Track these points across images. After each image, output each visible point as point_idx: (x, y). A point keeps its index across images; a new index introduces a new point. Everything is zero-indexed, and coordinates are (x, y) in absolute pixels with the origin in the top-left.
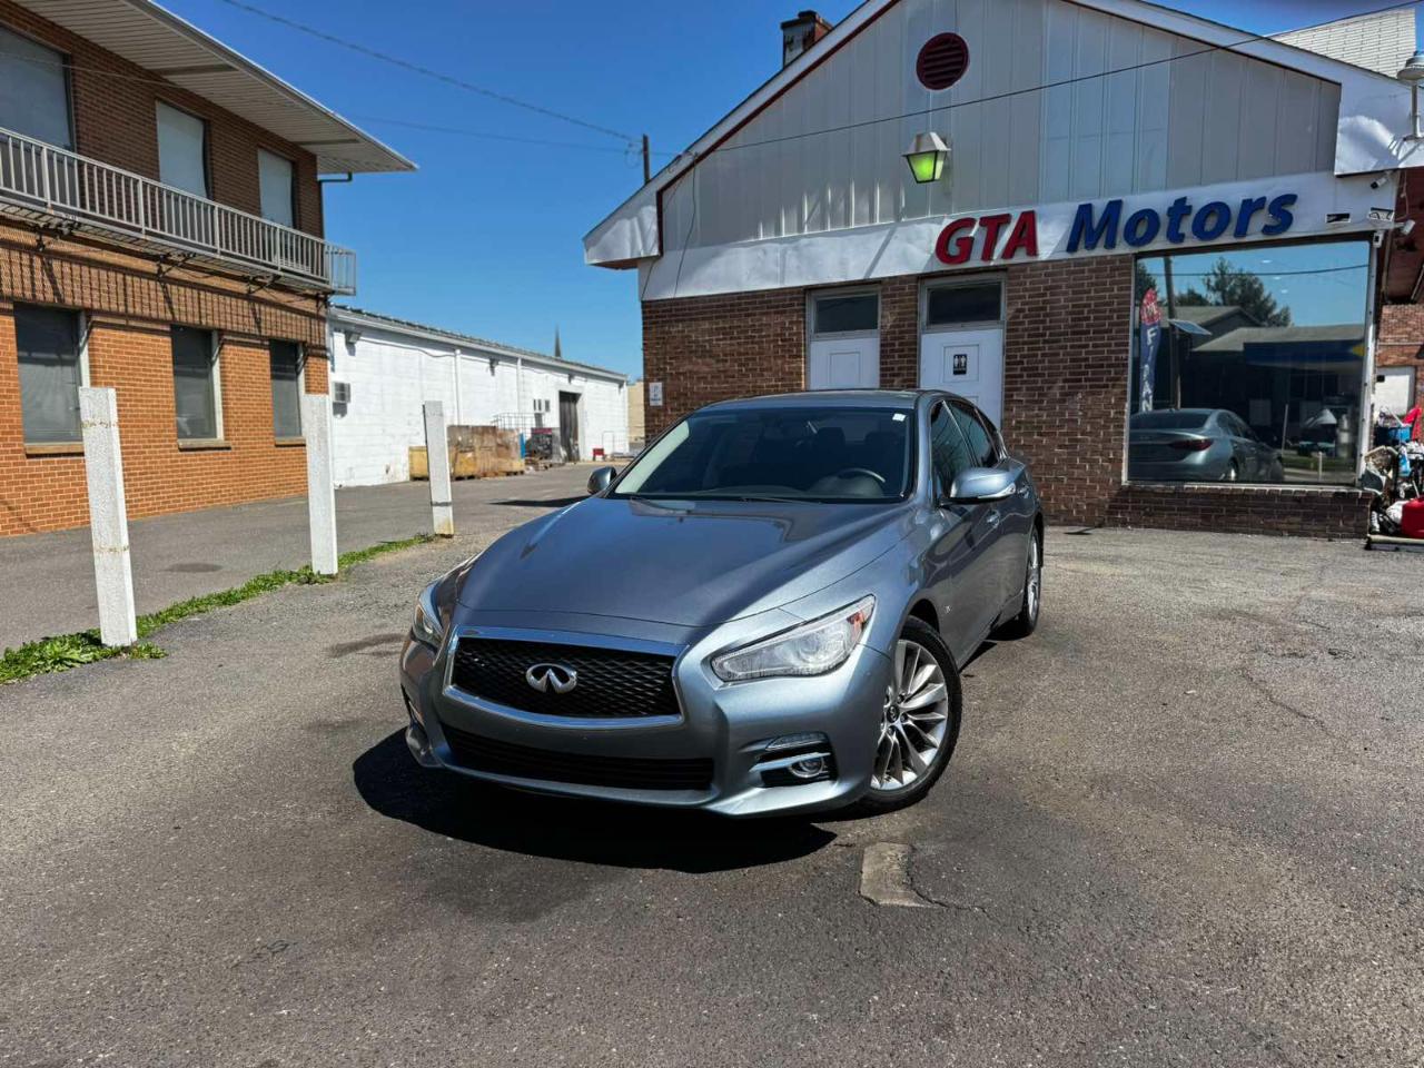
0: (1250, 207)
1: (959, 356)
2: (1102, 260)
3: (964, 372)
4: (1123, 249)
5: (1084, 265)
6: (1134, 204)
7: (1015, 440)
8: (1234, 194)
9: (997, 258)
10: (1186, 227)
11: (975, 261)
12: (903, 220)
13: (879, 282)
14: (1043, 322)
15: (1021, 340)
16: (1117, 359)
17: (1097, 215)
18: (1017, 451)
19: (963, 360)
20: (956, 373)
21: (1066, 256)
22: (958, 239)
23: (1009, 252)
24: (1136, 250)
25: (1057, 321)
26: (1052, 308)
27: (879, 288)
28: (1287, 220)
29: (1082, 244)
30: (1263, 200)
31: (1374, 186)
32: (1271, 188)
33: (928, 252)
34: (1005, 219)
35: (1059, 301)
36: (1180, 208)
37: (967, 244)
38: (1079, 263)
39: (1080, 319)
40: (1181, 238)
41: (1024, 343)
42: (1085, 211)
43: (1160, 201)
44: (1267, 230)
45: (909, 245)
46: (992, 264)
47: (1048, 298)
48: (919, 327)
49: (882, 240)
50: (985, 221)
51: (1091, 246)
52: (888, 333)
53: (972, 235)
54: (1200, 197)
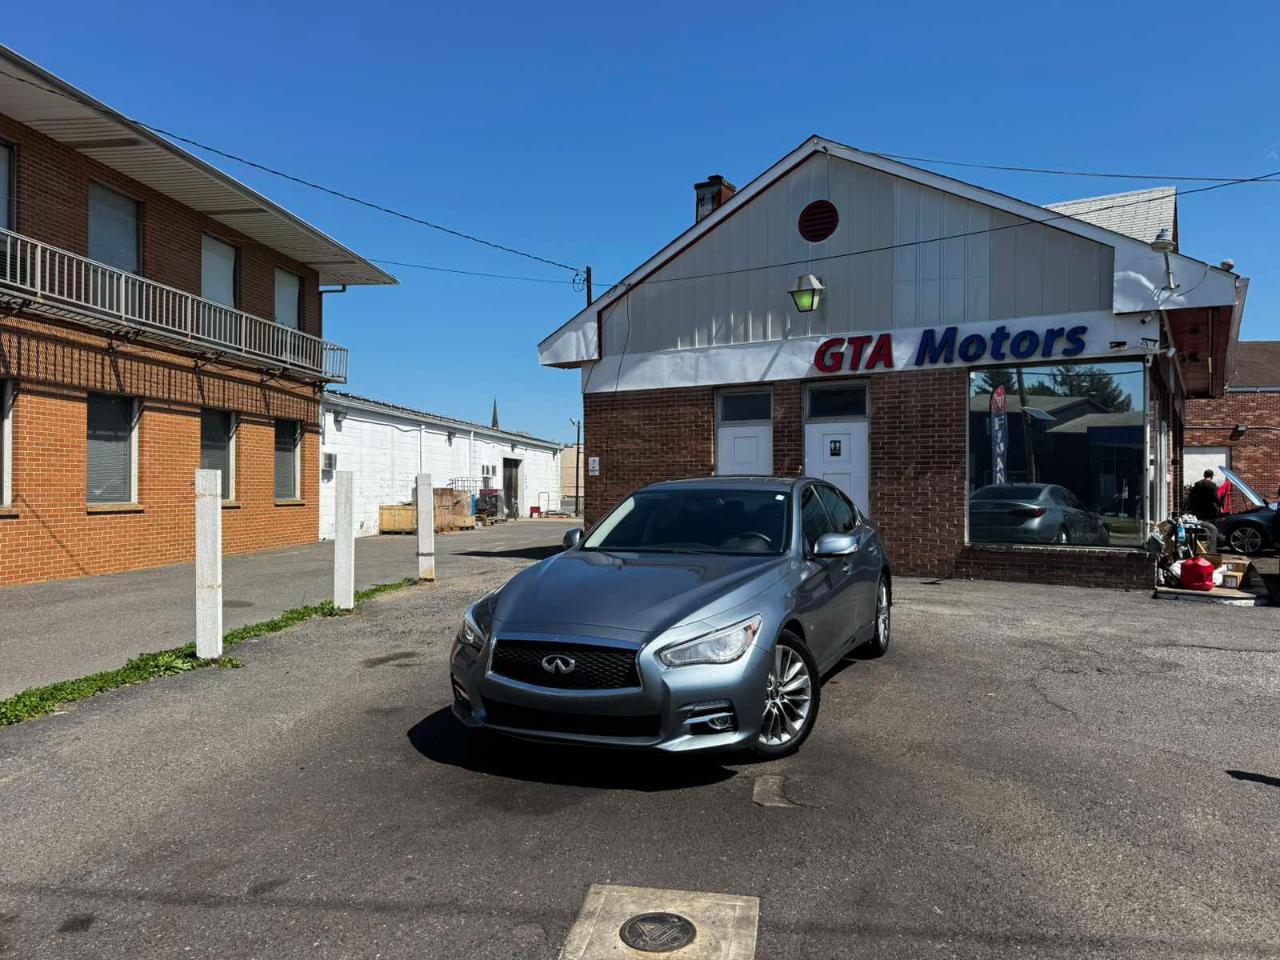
0: (1053, 335)
1: (835, 442)
2: (942, 372)
3: (839, 454)
4: (958, 363)
5: (930, 375)
6: (965, 330)
7: (880, 508)
8: (1041, 325)
9: (861, 370)
10: (1006, 348)
11: (845, 371)
12: (790, 338)
13: (771, 383)
14: (899, 417)
15: (882, 431)
16: (957, 447)
17: (938, 338)
18: (883, 517)
19: (838, 445)
20: (832, 454)
21: (915, 368)
22: (832, 354)
23: (871, 364)
24: (968, 365)
25: (909, 417)
26: (905, 407)
27: (772, 388)
28: (1080, 346)
29: (927, 359)
30: (1061, 330)
31: (1143, 322)
32: (1068, 321)
33: (809, 362)
34: (868, 339)
35: (911, 402)
36: (1001, 334)
37: (839, 357)
38: (925, 373)
39: (928, 416)
40: (1003, 356)
41: (885, 433)
42: (928, 335)
43: (986, 328)
44: (1065, 352)
45: (795, 358)
46: (858, 372)
47: (902, 399)
48: (803, 420)
49: (774, 352)
50: (852, 341)
51: (934, 360)
52: (779, 423)
53: (842, 351)
54: (1015, 326)
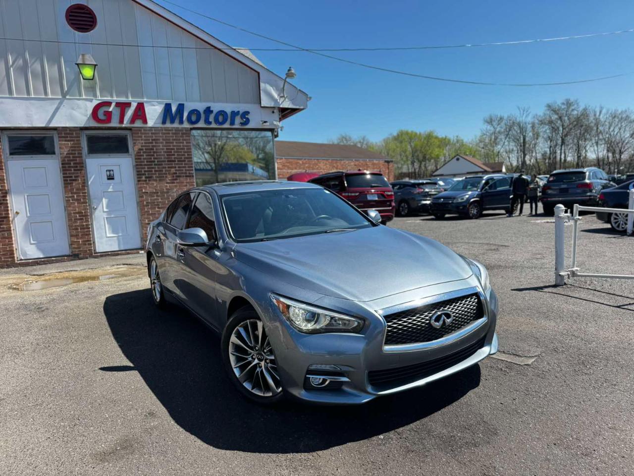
0: (234, 114)
1: (110, 171)
2: (177, 129)
3: (113, 179)
4: (186, 125)
5: (170, 130)
6: (189, 107)
7: (147, 212)
8: (228, 108)
9: (126, 123)
10: (211, 119)
11: (114, 123)
12: (67, 97)
13: (55, 129)
14: (153, 155)
15: (143, 164)
16: (189, 173)
17: (174, 109)
18: (149, 217)
19: (112, 172)
20: (108, 179)
21: (161, 126)
22: (105, 112)
23: (133, 121)
24: (192, 126)
25: (160, 155)
26: (156, 149)
27: (55, 132)
28: (247, 121)
29: (168, 121)
30: (239, 112)
31: (273, 112)
32: (242, 108)
33: (86, 116)
34: (128, 105)
35: (159, 146)
36: (208, 111)
37: (109, 115)
38: (167, 129)
39: (170, 155)
40: (210, 123)
41: (145, 165)
42: (168, 107)
43: (201, 107)
44: (242, 124)
45: (74, 112)
46: (124, 126)
47: (154, 144)
48: (84, 155)
49: (55, 106)
50: (118, 104)
51: (172, 122)
52: (65, 157)
53: (111, 110)
54: (216, 107)
